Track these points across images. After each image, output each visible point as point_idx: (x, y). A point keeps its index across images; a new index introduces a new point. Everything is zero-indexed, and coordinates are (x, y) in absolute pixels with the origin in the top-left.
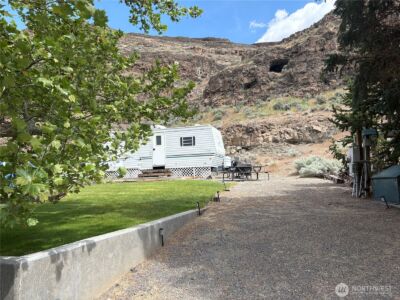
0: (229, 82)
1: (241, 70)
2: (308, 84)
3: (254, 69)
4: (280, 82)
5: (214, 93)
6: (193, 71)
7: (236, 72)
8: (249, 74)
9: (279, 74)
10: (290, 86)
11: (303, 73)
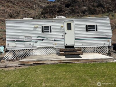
0: (51, 10)
1: (56, 6)
2: (79, 13)
3: (61, 6)
4: (69, 11)
5: (45, 13)
6: (32, 6)
7: (54, 6)
8: (59, 7)
9: (69, 9)
10: (73, 13)
11: (77, 9)
